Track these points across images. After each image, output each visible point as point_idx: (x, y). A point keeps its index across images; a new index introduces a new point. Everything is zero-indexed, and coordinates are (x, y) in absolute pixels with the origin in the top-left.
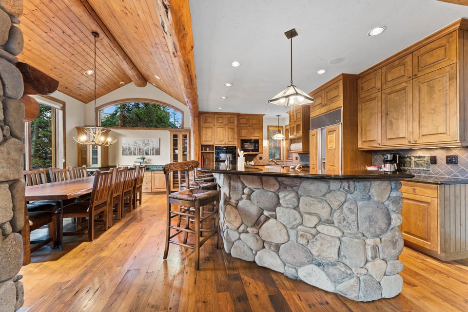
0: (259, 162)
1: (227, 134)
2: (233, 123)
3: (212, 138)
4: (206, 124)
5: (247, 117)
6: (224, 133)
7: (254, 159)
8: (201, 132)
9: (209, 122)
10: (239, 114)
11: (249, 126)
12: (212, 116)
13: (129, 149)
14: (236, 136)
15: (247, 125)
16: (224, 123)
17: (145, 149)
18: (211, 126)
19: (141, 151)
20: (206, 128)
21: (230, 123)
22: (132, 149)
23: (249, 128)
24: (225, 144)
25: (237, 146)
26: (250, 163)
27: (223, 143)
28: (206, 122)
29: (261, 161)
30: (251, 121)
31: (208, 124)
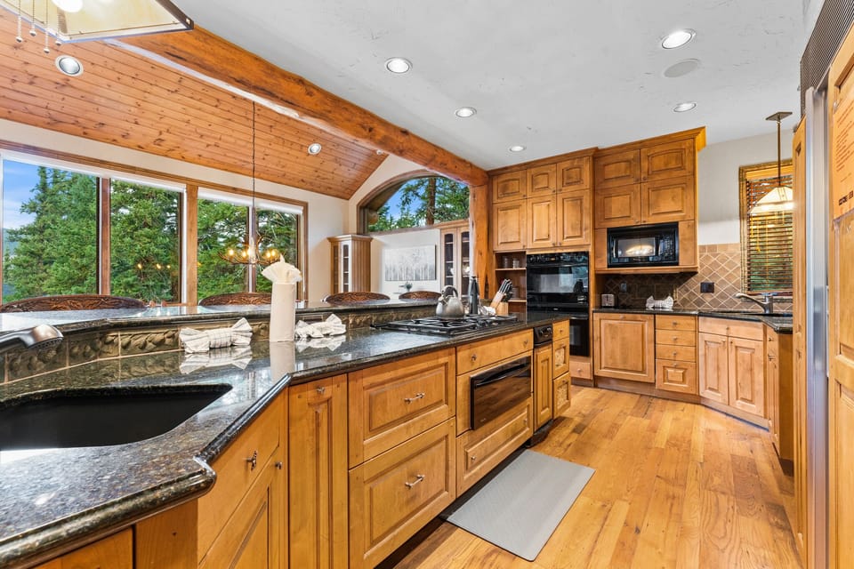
0: (699, 303)
1: (560, 218)
2: (579, 181)
3: (519, 233)
4: (504, 200)
5: (631, 155)
6: (553, 214)
7: (677, 291)
8: (495, 221)
9: (514, 193)
10: (596, 150)
11: (639, 181)
12: (520, 175)
13: (394, 270)
14: (587, 221)
15: (632, 181)
16: (553, 186)
17: (414, 268)
18: (516, 203)
19: (409, 272)
20: (506, 209)
21: (569, 184)
22: (398, 269)
23: (637, 188)
24: (555, 246)
25: (590, 249)
26: (659, 303)
27: (549, 243)
28: (505, 192)
29: (708, 298)
30: (645, 164)
31: (511, 198)
